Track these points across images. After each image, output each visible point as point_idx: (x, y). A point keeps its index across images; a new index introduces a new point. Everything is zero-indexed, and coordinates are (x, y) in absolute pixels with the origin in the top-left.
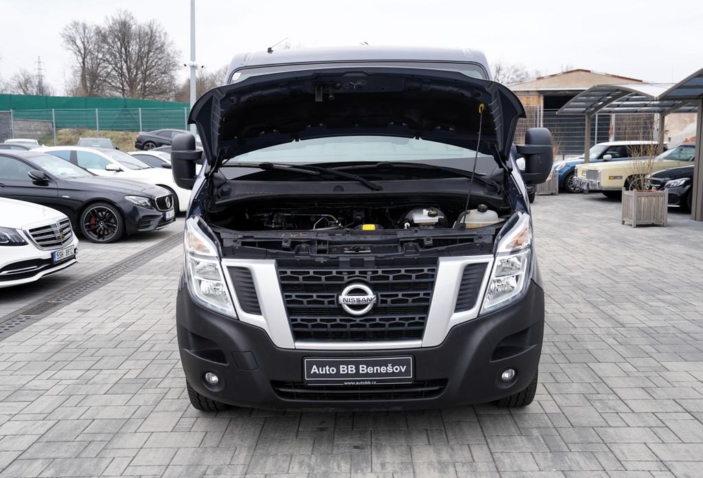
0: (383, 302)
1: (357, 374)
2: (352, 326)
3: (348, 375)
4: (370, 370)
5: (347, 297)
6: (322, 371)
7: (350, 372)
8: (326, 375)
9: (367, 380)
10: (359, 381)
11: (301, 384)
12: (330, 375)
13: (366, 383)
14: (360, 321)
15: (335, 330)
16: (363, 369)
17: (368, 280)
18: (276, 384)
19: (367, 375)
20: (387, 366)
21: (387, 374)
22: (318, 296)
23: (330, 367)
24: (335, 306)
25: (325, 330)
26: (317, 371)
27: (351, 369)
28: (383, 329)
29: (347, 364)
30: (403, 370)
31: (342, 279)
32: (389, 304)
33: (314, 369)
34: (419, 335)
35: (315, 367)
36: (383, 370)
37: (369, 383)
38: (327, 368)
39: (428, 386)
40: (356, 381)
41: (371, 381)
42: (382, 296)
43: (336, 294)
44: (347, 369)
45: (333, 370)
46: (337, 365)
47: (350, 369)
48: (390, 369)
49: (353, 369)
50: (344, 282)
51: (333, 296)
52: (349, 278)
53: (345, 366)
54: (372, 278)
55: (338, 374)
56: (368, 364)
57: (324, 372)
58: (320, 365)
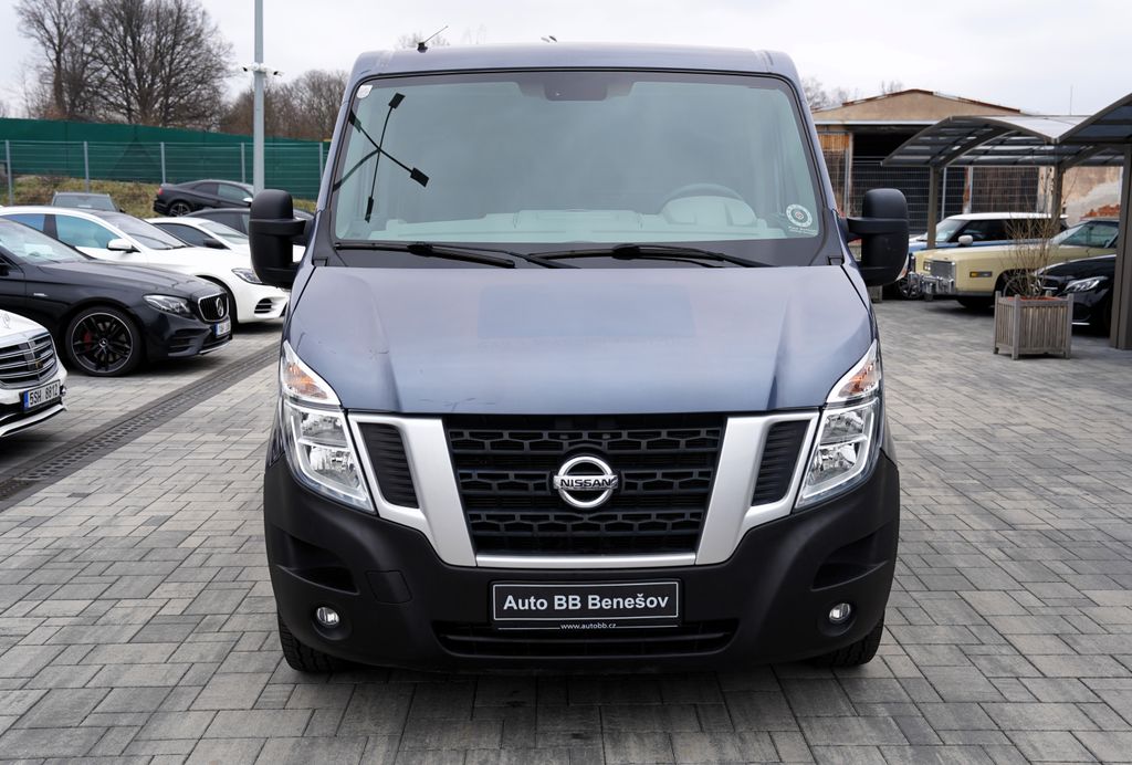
0: (629, 486)
1: (584, 610)
2: (575, 528)
3: (567, 612)
4: (606, 604)
5: (566, 478)
6: (523, 605)
7: (571, 607)
8: (529, 613)
9: (601, 622)
10: (587, 622)
11: (487, 627)
12: (537, 613)
13: (598, 626)
14: (590, 519)
15: (548, 534)
16: (594, 602)
17: (604, 447)
18: (441, 627)
19: (601, 612)
20: (635, 597)
21: (635, 611)
22: (517, 476)
23: (537, 599)
24: (548, 493)
25: (528, 534)
26: (514, 605)
27: (574, 602)
28: (628, 533)
29: (566, 592)
30: (663, 605)
31: (559, 446)
32: (640, 490)
33: (510, 602)
34: (690, 544)
35: (510, 598)
36: (628, 603)
37: (604, 626)
38: (532, 600)
39: (704, 632)
40: (581, 623)
41: (607, 622)
42: (627, 476)
43: (547, 473)
44: (567, 602)
45: (543, 605)
46: (549, 595)
47: (571, 602)
48: (640, 602)
49: (577, 602)
50: (563, 452)
51: (543, 477)
52: (570, 444)
53: (564, 598)
54: (612, 446)
55: (550, 611)
56: (603, 594)
57: (526, 607)
58: (520, 595)
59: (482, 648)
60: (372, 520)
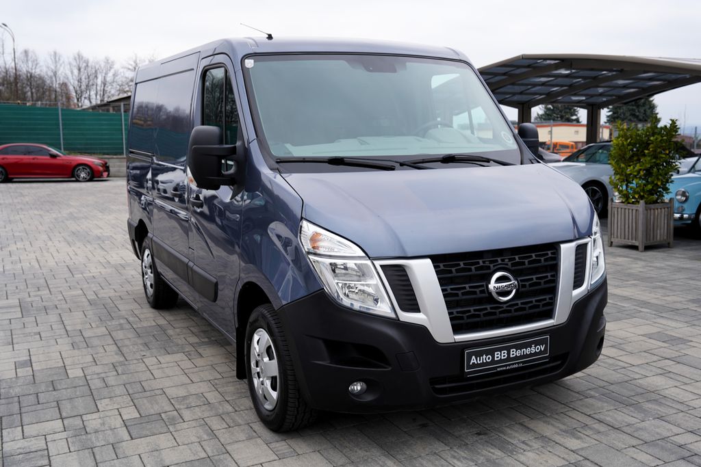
0: (524, 286)
1: (509, 359)
2: (501, 313)
3: (501, 361)
4: (519, 353)
5: (496, 285)
6: (480, 360)
7: (502, 358)
8: (483, 364)
9: (515, 363)
10: (509, 365)
11: (462, 376)
12: (487, 364)
13: (512, 367)
14: (507, 307)
15: (488, 318)
16: (514, 353)
17: (509, 266)
18: (433, 381)
19: (516, 358)
20: (531, 347)
21: (531, 355)
22: (470, 287)
23: (486, 356)
24: (487, 295)
25: (478, 319)
26: (475, 361)
27: (504, 354)
29: (500, 350)
30: (542, 349)
31: (488, 268)
32: (527, 288)
33: (474, 360)
34: (549, 314)
35: (474, 357)
36: (528, 351)
37: (516, 366)
38: (484, 357)
40: (506, 366)
41: (518, 363)
42: (522, 281)
43: (484, 284)
44: (501, 355)
45: (488, 358)
46: (492, 353)
47: (503, 355)
48: (533, 350)
49: (505, 354)
50: (491, 271)
51: (482, 286)
52: (494, 266)
53: (499, 353)
54: (513, 265)
55: (493, 362)
56: (518, 347)
57: (481, 361)
58: (478, 355)
59: (452, 390)
60: (395, 323)
